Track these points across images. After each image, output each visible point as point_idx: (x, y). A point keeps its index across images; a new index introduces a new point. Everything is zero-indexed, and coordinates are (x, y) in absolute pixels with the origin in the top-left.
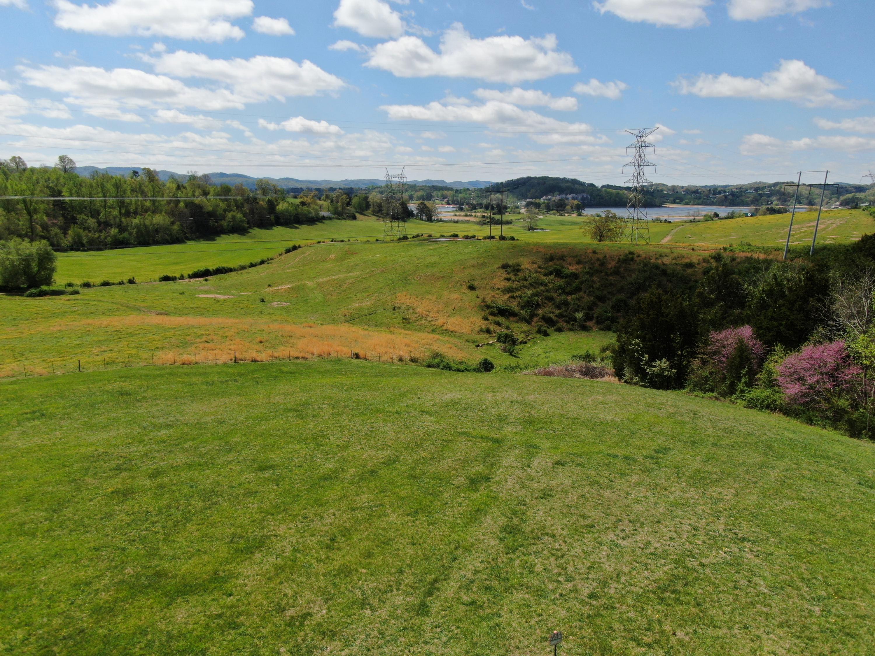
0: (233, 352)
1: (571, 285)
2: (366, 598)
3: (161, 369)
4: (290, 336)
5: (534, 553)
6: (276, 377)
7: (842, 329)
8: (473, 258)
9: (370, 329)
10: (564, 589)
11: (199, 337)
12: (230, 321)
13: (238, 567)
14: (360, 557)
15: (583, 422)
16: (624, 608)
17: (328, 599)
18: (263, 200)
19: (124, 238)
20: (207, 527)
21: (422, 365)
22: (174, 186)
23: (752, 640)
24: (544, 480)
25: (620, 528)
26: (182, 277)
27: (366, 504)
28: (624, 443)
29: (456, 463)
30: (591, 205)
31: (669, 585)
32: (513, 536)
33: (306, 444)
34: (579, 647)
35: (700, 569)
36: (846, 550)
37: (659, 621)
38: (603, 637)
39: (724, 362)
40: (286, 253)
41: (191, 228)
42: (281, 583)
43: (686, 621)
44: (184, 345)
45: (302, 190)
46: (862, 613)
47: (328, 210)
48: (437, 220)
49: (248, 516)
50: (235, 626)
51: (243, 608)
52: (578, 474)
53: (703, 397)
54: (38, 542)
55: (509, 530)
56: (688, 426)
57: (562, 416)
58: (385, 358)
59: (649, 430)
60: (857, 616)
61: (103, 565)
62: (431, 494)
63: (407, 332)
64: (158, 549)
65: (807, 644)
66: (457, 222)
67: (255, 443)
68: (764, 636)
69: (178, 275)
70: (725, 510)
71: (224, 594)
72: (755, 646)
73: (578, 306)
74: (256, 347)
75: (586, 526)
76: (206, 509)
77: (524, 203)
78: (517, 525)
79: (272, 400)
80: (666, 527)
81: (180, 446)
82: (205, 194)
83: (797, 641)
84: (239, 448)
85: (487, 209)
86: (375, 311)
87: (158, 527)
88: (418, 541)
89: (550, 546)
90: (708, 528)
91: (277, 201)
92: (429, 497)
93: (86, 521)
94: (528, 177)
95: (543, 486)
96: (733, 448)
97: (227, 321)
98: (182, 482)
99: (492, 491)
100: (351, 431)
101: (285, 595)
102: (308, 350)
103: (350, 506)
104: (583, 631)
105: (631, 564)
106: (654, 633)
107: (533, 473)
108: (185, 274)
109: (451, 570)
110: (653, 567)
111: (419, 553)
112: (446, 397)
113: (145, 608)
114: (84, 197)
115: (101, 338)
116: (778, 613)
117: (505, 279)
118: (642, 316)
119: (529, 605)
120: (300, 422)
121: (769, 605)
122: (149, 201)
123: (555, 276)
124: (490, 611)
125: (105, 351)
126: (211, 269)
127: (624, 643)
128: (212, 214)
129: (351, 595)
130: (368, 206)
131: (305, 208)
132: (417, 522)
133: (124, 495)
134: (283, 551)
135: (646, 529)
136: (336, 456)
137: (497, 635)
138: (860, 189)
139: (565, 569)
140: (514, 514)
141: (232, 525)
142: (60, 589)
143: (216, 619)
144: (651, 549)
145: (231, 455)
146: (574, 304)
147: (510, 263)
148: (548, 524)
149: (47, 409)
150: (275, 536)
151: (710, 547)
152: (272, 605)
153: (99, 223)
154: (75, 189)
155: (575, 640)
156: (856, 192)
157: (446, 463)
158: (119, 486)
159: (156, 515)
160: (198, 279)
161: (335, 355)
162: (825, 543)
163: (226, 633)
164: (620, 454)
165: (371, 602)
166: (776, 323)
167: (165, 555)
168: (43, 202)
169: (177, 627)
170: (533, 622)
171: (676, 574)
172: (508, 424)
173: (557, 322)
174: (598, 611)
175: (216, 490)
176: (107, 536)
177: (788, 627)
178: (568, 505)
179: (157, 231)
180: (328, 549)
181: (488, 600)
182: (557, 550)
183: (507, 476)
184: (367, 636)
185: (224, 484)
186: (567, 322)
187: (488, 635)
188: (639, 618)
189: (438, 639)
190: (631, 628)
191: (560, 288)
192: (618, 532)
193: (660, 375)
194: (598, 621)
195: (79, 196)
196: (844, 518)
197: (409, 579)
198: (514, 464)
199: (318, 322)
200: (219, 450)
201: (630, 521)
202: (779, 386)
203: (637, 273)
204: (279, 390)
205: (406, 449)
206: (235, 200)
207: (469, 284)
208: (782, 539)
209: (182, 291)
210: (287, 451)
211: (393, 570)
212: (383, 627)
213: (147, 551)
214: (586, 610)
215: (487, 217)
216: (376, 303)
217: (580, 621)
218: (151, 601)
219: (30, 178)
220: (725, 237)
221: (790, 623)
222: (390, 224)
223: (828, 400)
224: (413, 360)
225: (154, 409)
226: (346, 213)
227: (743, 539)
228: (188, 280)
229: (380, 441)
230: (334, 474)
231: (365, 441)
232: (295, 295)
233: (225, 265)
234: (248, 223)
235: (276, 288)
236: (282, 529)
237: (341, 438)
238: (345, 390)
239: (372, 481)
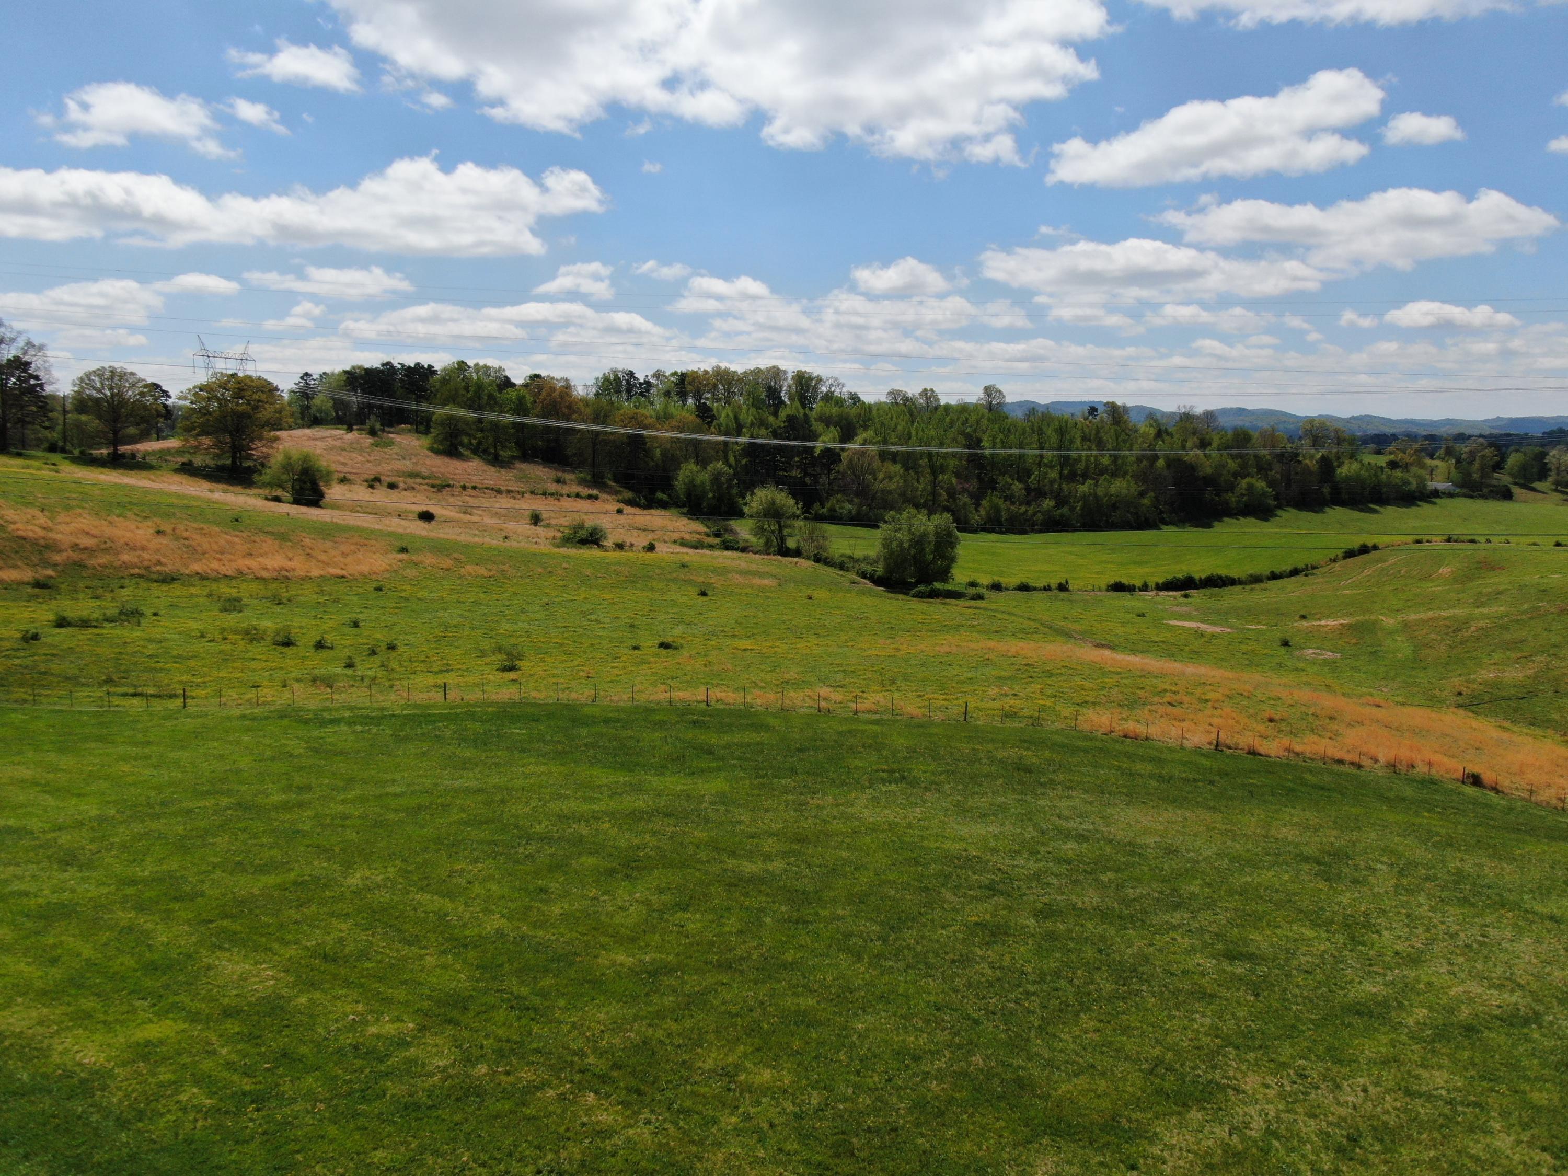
0: (1215, 731)
3: (1086, 738)
4: (1331, 718)
6: (1292, 790)
9: (1515, 729)
11: (1159, 694)
12: (1218, 674)
13: (1157, 1123)
18: (1312, 457)
19: (1062, 516)
20: (1114, 1030)
22: (1152, 431)
26: (1145, 588)
27: (1443, 1092)
33: (1327, 931)
40: (1345, 558)
41: (1172, 504)
44: (1131, 704)
45: (1394, 437)
47: (1448, 479)
49: (1190, 1034)
54: (862, 969)
58: (1546, 795)
61: (942, 1036)
64: (1028, 1040)
67: (1227, 904)
69: (1138, 583)
71: (1122, 1162)
74: (1261, 728)
76: (1118, 998)
79: (1273, 832)
81: (1094, 876)
82: (1204, 444)
84: (1195, 905)
86: (1533, 693)
87: (1034, 1004)
91: (1338, 458)
93: (932, 959)
97: (1213, 673)
98: (1087, 938)
100: (1433, 931)
102: (1365, 749)
103: (1403, 1084)
108: (1152, 584)
113: (989, 1131)
114: (1011, 448)
115: (1003, 674)
120: (1322, 885)
122: (1107, 458)
125: (1007, 695)
126: (1197, 576)
128: (1209, 481)
130: (1543, 474)
131: (1398, 473)
133: (993, 934)
134: (1247, 1126)
136: (1389, 973)
141: (1157, 1041)
142: (877, 1051)
145: (1177, 915)
149: (910, 771)
150: (1234, 1089)
153: (1028, 490)
154: (1001, 436)
158: (988, 917)
159: (1035, 982)
160: (1171, 593)
161: (1425, 769)
167: (1037, 1055)
168: (954, 455)
175: (1140, 969)
176: (956, 991)
179: (1114, 507)
180: (1340, 1156)
185: (1157, 963)
195: (1004, 447)
199: (1396, 699)
200: (1158, 900)
204: (1292, 816)
206: (1257, 457)
209: (1141, 611)
210: (1287, 936)
213: (1010, 1037)
216: (1536, 677)
218: (1002, 1123)
219: (941, 420)
225: (1063, 804)
226: (1488, 486)
228: (1153, 593)
229: (1499, 970)
230: (1379, 1009)
231: (1461, 960)
232: (1354, 641)
233: (1223, 572)
234: (1276, 498)
235: (1315, 623)
236: (1251, 1082)
237: (1407, 939)
238: (1434, 846)
239: (1464, 1049)
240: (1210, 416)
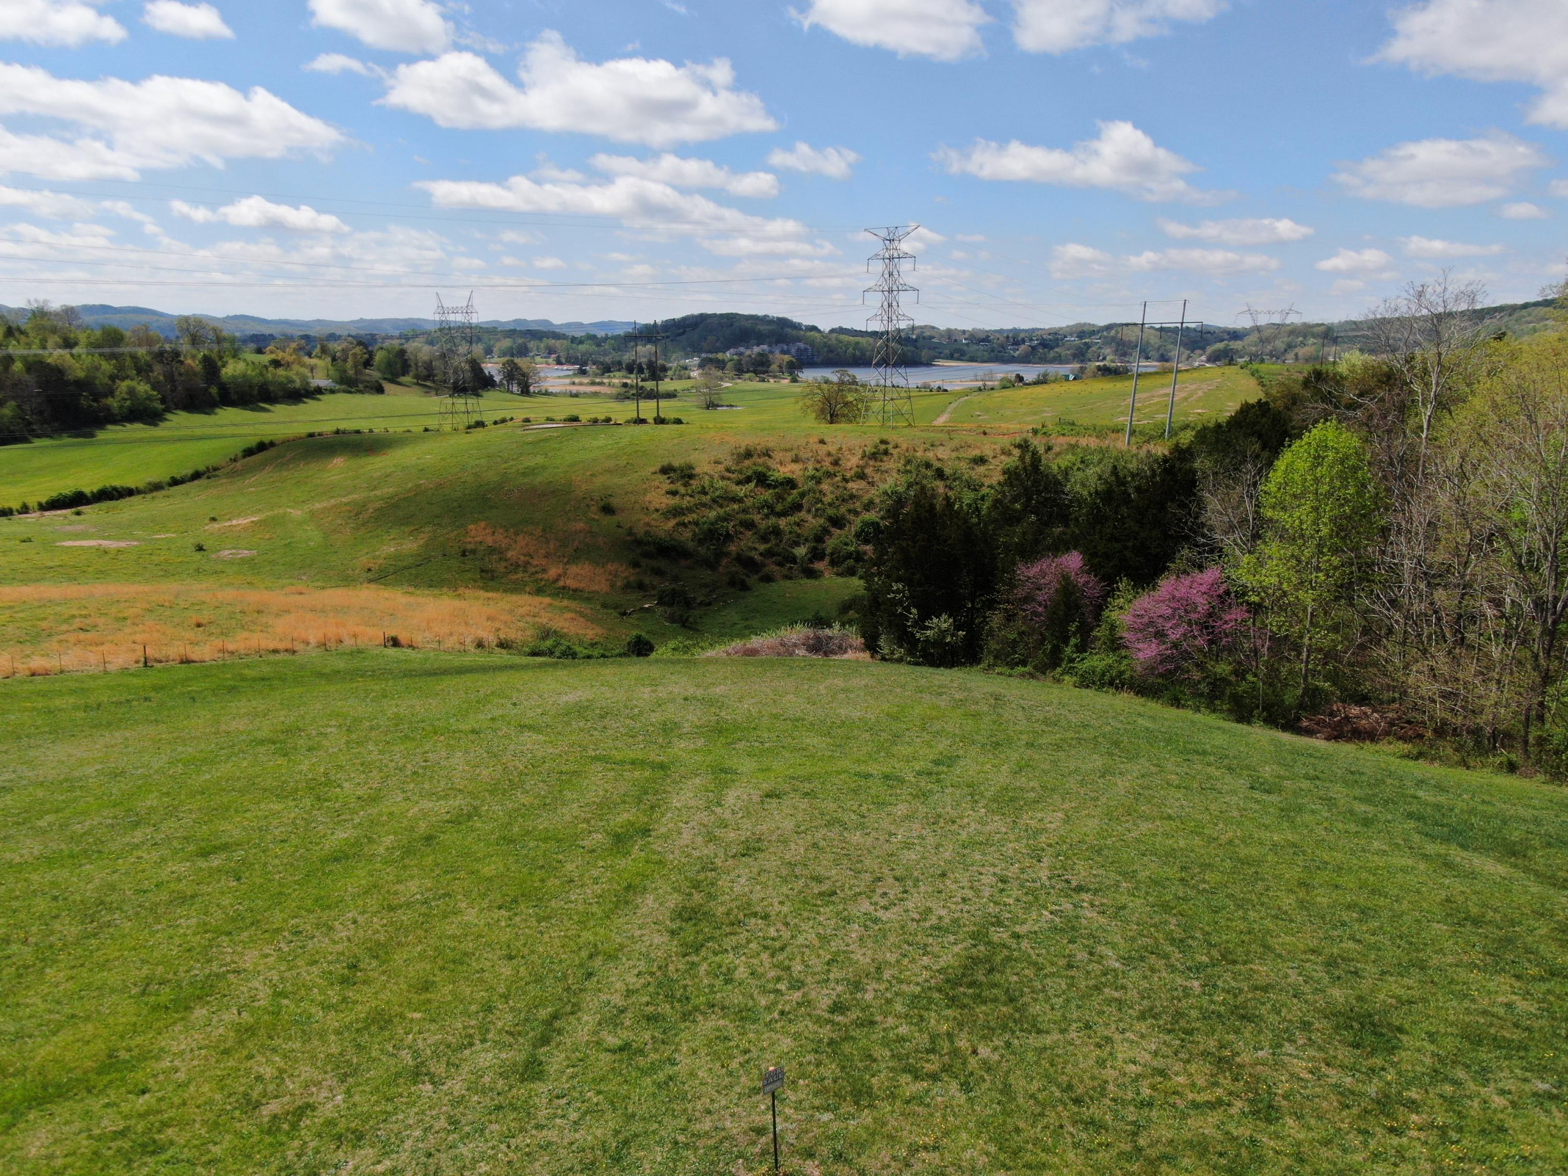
0: (140, 647)
1: (784, 499)
2: (422, 1063)
4: (258, 612)
5: (733, 948)
6: (234, 687)
7: (1216, 550)
8: (609, 457)
9: (418, 592)
10: (786, 1002)
11: (66, 621)
12: (130, 589)
13: (160, 1038)
14: (409, 991)
15: (812, 724)
16: (891, 1021)
17: (346, 1075)
18: (193, 357)
20: (91, 970)
21: (521, 653)
23: (1099, 1046)
24: (747, 824)
25: (879, 891)
26: (25, 509)
27: (418, 896)
28: (882, 754)
29: (587, 809)
30: (812, 364)
31: (964, 975)
32: (695, 925)
33: (294, 800)
34: (816, 1094)
35: (1013, 943)
36: (1235, 890)
37: (950, 1036)
38: (856, 1073)
39: (1041, 615)
40: (244, 457)
41: (41, 413)
42: (250, 1057)
43: (993, 1029)
44: (34, 638)
45: (272, 337)
46: (1262, 982)
47: (328, 376)
48: (540, 393)
49: (177, 940)
50: (156, 1149)
51: (172, 1113)
52: (805, 810)
53: (1010, 676)
55: (686, 916)
56: (986, 719)
57: (775, 717)
58: (450, 643)
59: (924, 729)
60: (1256, 988)
62: (542, 867)
63: (490, 595)
65: (1183, 1040)
66: (576, 395)
67: (190, 807)
68: (1117, 1037)
69: (15, 505)
70: (1050, 845)
71: (130, 1092)
72: (1105, 1055)
73: (799, 536)
74: (190, 634)
75: (821, 894)
76: (88, 938)
77: (696, 360)
78: (701, 905)
79: (223, 727)
80: (956, 882)
81: (29, 825)
82: (68, 344)
83: (1168, 1038)
84: (155, 818)
85: (631, 372)
86: (427, 560)
88: (519, 951)
89: (761, 934)
90: (1025, 876)
91: (221, 358)
92: (538, 872)
94: (701, 315)
95: (744, 834)
96: (1059, 748)
97: (126, 589)
98: (34, 891)
99: (654, 852)
100: (385, 770)
101: (259, 1078)
102: (295, 635)
103: (385, 903)
104: (822, 1069)
105: (900, 947)
106: (941, 1056)
107: (727, 815)
108: (32, 502)
109: (582, 995)
110: (936, 949)
111: (523, 971)
112: (565, 698)
116: (1136, 997)
117: (668, 493)
118: (904, 544)
119: (726, 1038)
120: (282, 761)
121: (1123, 987)
123: (756, 486)
124: (657, 1057)
126: (87, 490)
127: (892, 1079)
128: (83, 385)
129: (393, 1061)
130: (405, 368)
131: (281, 372)
132: (518, 919)
134: (254, 999)
135: (922, 889)
136: (355, 816)
137: (672, 1095)
138: (1235, 335)
139: (789, 968)
140: (694, 887)
141: (143, 961)
143: (113, 1140)
144: (933, 920)
145: (138, 833)
146: (790, 533)
147: (676, 464)
148: (755, 897)
150: (234, 972)
151: (1028, 908)
152: (231, 1100)
155: (808, 1086)
156: (1230, 340)
157: (568, 812)
160: (59, 512)
161: (352, 641)
162: (1204, 881)
163: (136, 1165)
164: (875, 772)
165: (432, 1070)
166: (1118, 546)
169: (29, 1166)
170: (734, 1065)
171: (974, 955)
172: (680, 736)
173: (763, 565)
174: (846, 1031)
175: (108, 899)
177: (1154, 1017)
178: (790, 863)
180: (345, 985)
181: (653, 1037)
182: (773, 939)
183: (680, 824)
184: (425, 1130)
185: (126, 887)
186: (780, 564)
187: (655, 1098)
188: (917, 1034)
189: (563, 1116)
190: (903, 1052)
191: (766, 505)
192: (876, 898)
193: (939, 643)
194: (847, 1048)
196: (1230, 842)
197: (504, 1019)
198: (692, 803)
199: (315, 584)
200: (113, 826)
201: (897, 879)
202: (1127, 647)
203: (895, 475)
204: (239, 708)
205: (491, 793)
206: (134, 357)
207: (602, 503)
208: (1139, 882)
209: (25, 537)
210: (257, 817)
211: (473, 1008)
212: (456, 1111)
214: (826, 1032)
215: (632, 386)
216: (427, 546)
217: (816, 1052)
220: (1035, 414)
221: (1155, 1010)
222: (450, 400)
223: (1200, 666)
224: (503, 645)
226: (362, 382)
227: (1079, 889)
228: (38, 514)
229: (443, 783)
230: (353, 851)
231: (412, 786)
232: (267, 536)
233: (117, 483)
234: (163, 401)
235: (227, 524)
236: (250, 959)
237: (365, 783)
238: (372, 701)
239: (428, 855)
240: (70, 312)
